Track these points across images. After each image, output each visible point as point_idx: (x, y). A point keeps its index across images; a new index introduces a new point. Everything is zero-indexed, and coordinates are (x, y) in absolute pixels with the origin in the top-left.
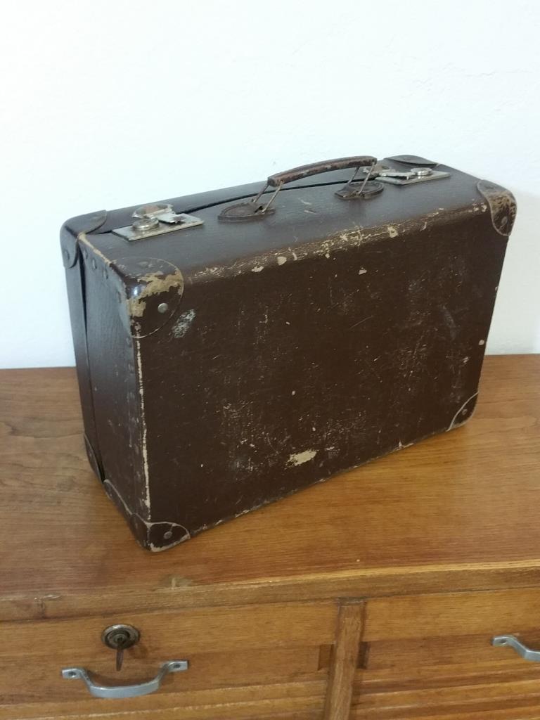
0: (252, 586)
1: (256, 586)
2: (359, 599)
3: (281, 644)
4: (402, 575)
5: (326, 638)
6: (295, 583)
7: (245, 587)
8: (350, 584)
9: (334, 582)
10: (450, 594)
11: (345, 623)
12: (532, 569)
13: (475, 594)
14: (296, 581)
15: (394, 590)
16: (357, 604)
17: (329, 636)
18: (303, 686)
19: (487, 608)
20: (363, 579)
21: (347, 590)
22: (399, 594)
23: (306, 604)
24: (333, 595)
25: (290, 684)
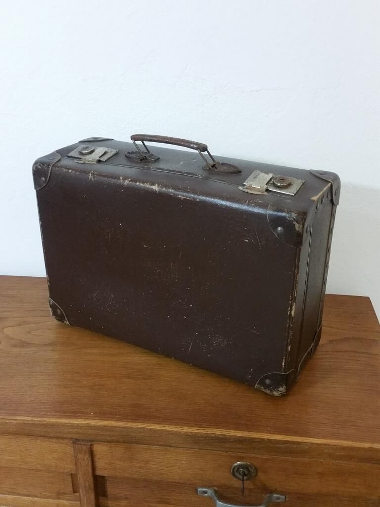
0: (12, 421)
1: (15, 422)
2: (88, 441)
3: (39, 467)
4: (117, 427)
5: (70, 467)
6: (41, 423)
7: (7, 421)
8: (80, 429)
9: (68, 426)
10: (154, 447)
11: (78, 458)
12: (213, 435)
13: (172, 449)
14: (42, 421)
15: (113, 438)
16: (85, 445)
17: (72, 467)
18: (68, 504)
19: (183, 462)
20: (89, 427)
21: (78, 433)
22: (118, 442)
23: (51, 440)
24: (70, 436)
25: (59, 501)
